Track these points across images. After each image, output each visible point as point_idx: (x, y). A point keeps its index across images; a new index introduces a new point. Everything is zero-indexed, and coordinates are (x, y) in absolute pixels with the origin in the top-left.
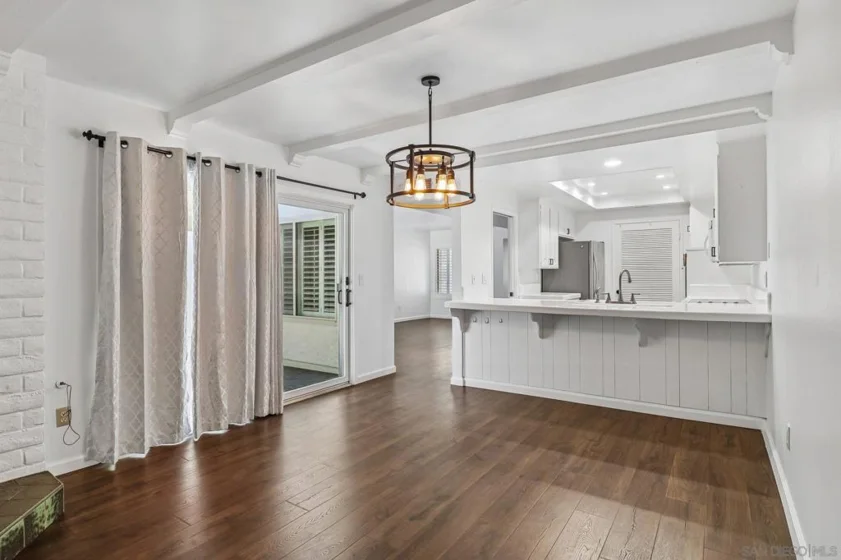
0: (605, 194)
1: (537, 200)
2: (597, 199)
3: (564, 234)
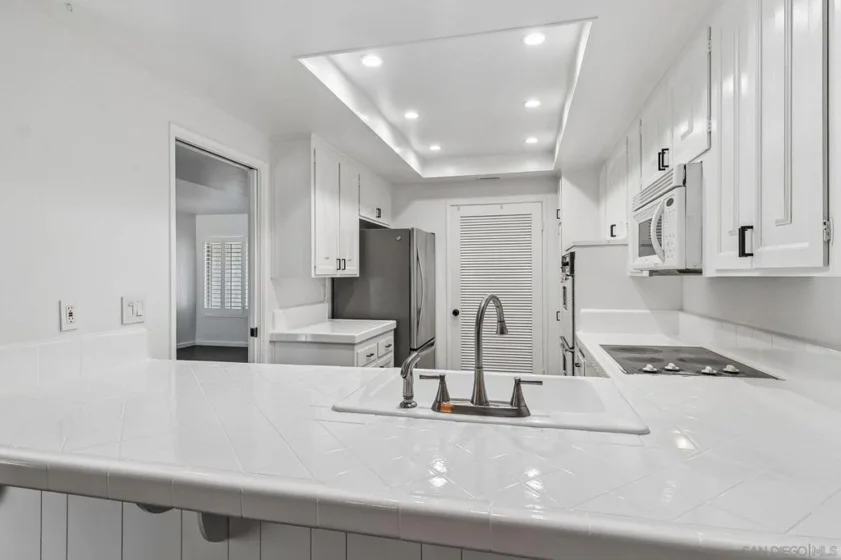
0: (435, 148)
1: (306, 138)
2: (425, 160)
3: (372, 217)
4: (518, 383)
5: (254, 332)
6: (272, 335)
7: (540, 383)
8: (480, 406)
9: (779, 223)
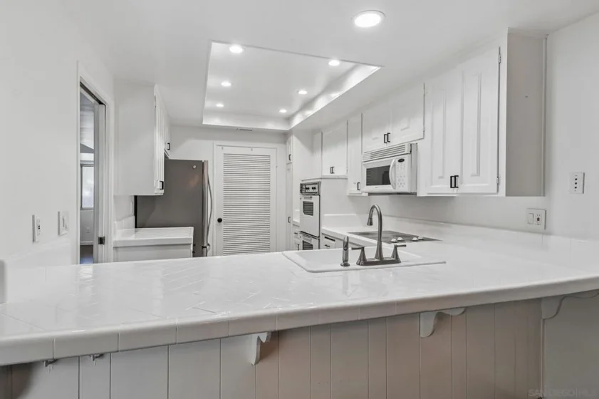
0: (220, 105)
3: (166, 149)
4: (396, 247)
5: (101, 241)
6: (115, 242)
7: (405, 246)
8: (381, 261)
9: (473, 175)
